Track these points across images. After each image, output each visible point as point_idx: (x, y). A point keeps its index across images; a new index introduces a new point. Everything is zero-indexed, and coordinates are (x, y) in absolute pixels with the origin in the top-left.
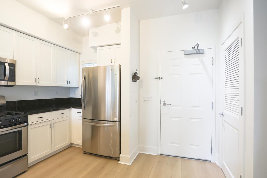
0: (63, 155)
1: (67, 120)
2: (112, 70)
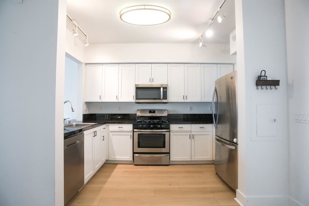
0: (200, 167)
1: (209, 135)
2: (231, 78)
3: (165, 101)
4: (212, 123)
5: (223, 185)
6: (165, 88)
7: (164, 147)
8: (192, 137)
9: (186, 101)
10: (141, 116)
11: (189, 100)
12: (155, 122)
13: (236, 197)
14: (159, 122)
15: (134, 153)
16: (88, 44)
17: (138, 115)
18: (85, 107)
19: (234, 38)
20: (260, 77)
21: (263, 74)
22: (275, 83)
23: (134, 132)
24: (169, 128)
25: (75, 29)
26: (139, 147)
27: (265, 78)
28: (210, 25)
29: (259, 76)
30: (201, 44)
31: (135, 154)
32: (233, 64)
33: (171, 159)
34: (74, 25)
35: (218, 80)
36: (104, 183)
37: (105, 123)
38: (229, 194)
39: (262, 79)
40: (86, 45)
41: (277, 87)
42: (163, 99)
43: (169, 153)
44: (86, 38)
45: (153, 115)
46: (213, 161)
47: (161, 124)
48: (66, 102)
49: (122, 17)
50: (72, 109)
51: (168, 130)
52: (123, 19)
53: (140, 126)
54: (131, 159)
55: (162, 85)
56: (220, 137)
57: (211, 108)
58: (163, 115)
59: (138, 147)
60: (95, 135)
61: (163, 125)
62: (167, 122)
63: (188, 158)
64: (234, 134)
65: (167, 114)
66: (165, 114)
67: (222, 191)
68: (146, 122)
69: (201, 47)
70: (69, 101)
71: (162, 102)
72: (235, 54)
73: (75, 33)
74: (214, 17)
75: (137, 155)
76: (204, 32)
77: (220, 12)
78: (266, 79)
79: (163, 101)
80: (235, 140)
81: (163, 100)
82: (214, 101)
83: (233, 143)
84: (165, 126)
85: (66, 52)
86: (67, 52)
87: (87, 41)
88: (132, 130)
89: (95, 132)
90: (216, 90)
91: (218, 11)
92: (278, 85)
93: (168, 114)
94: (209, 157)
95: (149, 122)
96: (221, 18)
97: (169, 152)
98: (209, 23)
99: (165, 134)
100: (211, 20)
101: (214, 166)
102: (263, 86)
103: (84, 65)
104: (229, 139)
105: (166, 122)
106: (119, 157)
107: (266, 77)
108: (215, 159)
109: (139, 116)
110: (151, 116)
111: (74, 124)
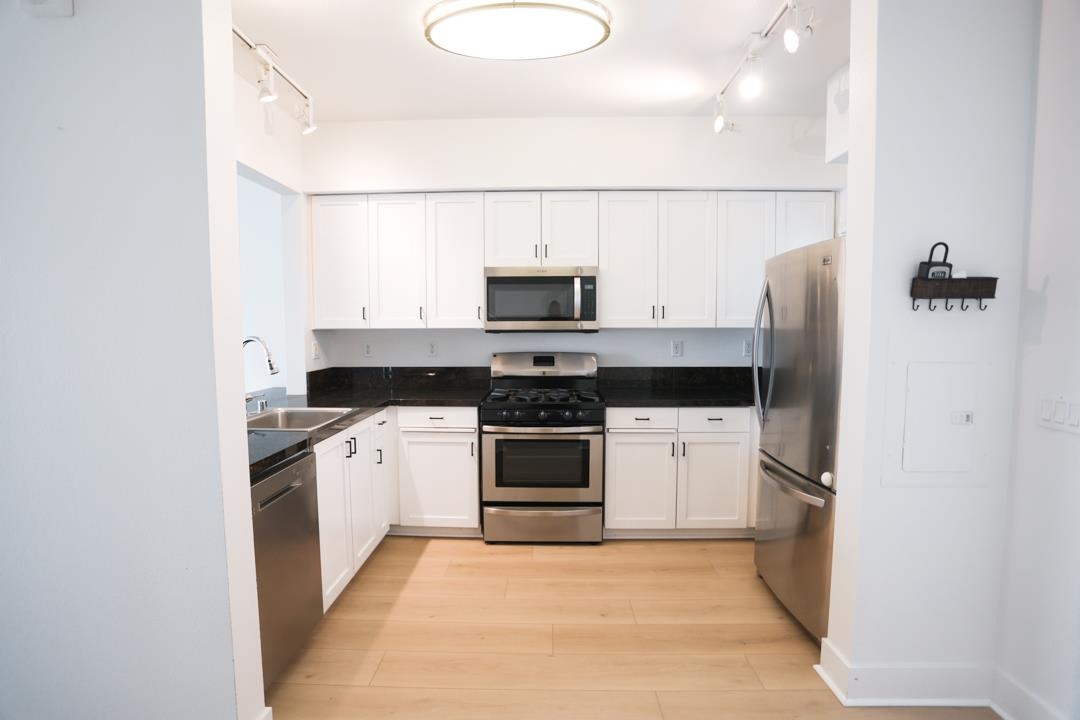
2: (824, 261)
3: (587, 325)
4: (750, 402)
5: (781, 618)
6: (589, 281)
7: (584, 482)
8: (680, 450)
9: (663, 324)
10: (506, 374)
11: (671, 322)
12: (553, 400)
13: (818, 663)
14: (567, 399)
15: (483, 504)
16: (313, 128)
17: (494, 372)
18: (313, 348)
19: (843, 102)
20: (925, 266)
21: (938, 256)
22: (981, 288)
23: (484, 436)
24: (601, 421)
25: (264, 77)
26: (500, 482)
27: (945, 273)
28: (755, 54)
29: (922, 264)
30: (719, 124)
31: (486, 509)
32: (836, 192)
33: (608, 525)
34: (261, 63)
35: (777, 259)
36: (388, 606)
37: (385, 405)
38: (798, 650)
39: (933, 274)
40: (308, 131)
41: (985, 301)
42: (584, 317)
43: (602, 504)
44: (307, 105)
45: (549, 371)
46: (750, 529)
47: (574, 408)
48: (248, 341)
49: (434, 35)
50: (271, 365)
51: (600, 428)
52: (435, 41)
53: (504, 413)
54: (475, 524)
55: (578, 267)
56: (774, 459)
57: (751, 346)
58: (583, 372)
59: (497, 485)
60: (353, 451)
61: (583, 410)
62: (597, 399)
63: (663, 519)
64: (823, 455)
65: (595, 370)
66: (588, 369)
67: (774, 640)
68: (525, 400)
69: (721, 132)
70: (258, 338)
71: (579, 328)
72: (843, 159)
73: (265, 91)
74: (772, 27)
75: (492, 510)
76: (733, 79)
77: (796, 10)
78: (947, 276)
79: (582, 326)
80: (826, 478)
81: (584, 323)
82: (762, 326)
83: (817, 486)
84: (587, 412)
85: (238, 163)
86: (244, 162)
87: (311, 117)
88: (476, 426)
89: (352, 443)
90: (768, 295)
91: (786, 8)
92: (991, 295)
93: (599, 369)
94: (736, 518)
95: (533, 400)
96: (799, 35)
97: (600, 500)
98: (750, 50)
99: (588, 441)
100: (757, 36)
101: (751, 546)
102: (933, 300)
103: (302, 199)
104: (804, 471)
105: (593, 400)
106: (432, 517)
107: (950, 266)
108: (758, 523)
109: (500, 375)
110: (541, 375)
111: (281, 411)
